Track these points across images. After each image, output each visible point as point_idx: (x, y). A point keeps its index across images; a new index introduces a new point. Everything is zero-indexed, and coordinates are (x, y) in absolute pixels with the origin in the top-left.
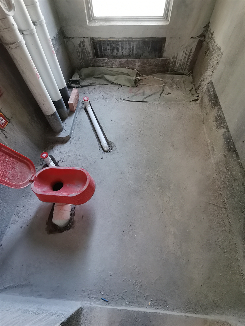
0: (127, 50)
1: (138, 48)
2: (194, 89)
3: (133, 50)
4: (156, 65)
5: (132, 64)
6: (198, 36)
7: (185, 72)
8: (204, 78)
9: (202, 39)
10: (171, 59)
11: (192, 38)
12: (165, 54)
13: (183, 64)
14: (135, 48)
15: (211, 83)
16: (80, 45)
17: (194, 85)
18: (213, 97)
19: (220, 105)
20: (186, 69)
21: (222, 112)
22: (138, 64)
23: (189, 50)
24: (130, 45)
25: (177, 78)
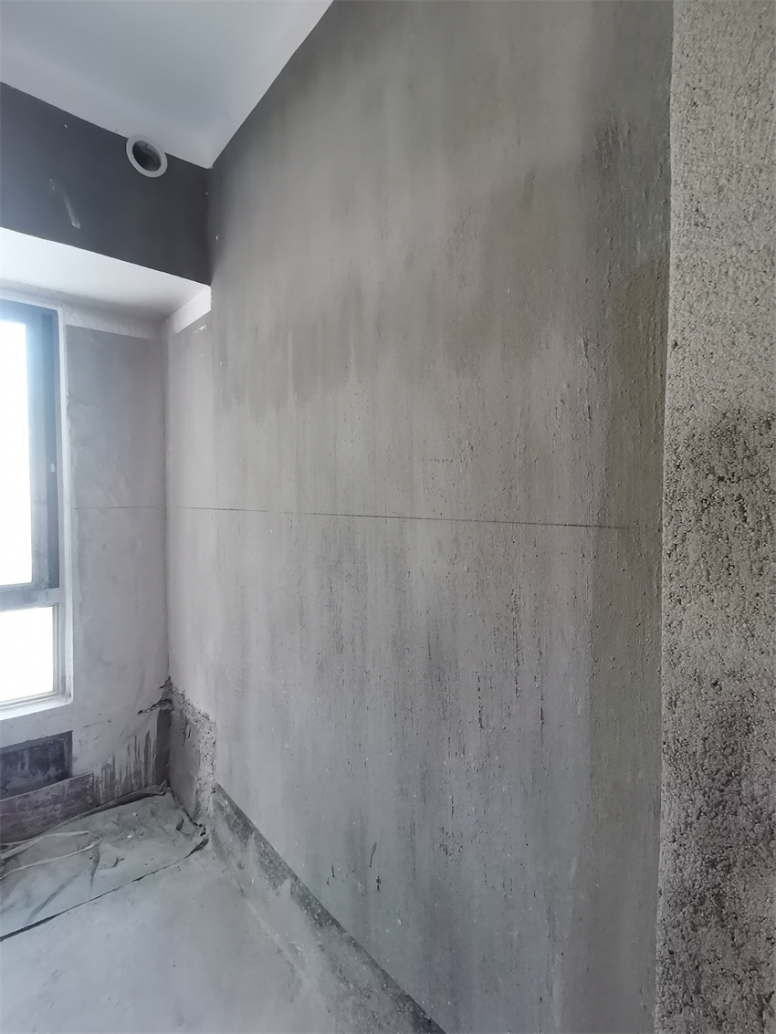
2: (186, 820)
6: (154, 706)
7: (149, 790)
8: (200, 785)
9: (167, 707)
10: (97, 772)
11: (141, 712)
12: (79, 767)
13: (137, 773)
15: (217, 789)
17: (184, 810)
18: (235, 817)
19: (255, 829)
20: (150, 781)
21: (266, 842)
23: (141, 739)
25: (132, 811)
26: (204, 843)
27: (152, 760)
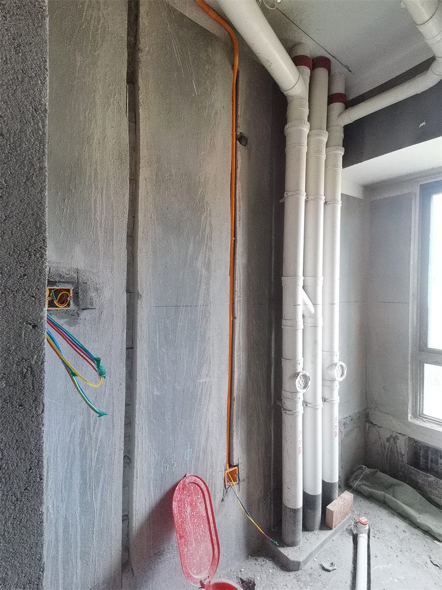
16: (388, 440)
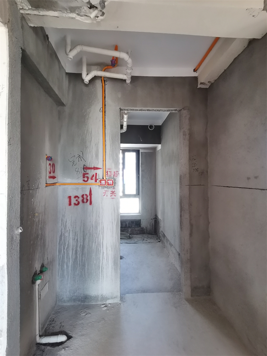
0: (124, 225)
1: (129, 224)
2: (158, 238)
3: (127, 225)
4: (138, 230)
5: (127, 230)
6: (153, 218)
7: (153, 234)
9: (156, 219)
10: (145, 228)
11: (151, 219)
12: (142, 226)
13: (151, 230)
14: (128, 224)
15: (162, 231)
18: (164, 235)
20: (153, 232)
22: (130, 230)
23: (152, 224)
24: (125, 223)
25: (150, 236)
26: (160, 241)
27: (153, 228)
